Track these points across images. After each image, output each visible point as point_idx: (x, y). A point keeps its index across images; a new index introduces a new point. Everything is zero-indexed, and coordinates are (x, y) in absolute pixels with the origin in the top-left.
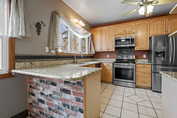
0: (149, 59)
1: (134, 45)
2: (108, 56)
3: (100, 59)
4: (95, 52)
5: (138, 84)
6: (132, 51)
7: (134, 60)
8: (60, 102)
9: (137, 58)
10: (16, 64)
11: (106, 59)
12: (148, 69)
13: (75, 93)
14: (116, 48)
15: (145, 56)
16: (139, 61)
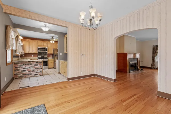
0: (53, 57)
1: (47, 51)
2: (33, 56)
3: (26, 58)
4: (25, 53)
5: (49, 67)
6: (46, 54)
7: (47, 58)
8: (34, 68)
9: (48, 57)
10: (14, 59)
11: (31, 58)
12: (53, 61)
13: (39, 65)
14: (38, 52)
15: (51, 56)
16: (49, 58)
